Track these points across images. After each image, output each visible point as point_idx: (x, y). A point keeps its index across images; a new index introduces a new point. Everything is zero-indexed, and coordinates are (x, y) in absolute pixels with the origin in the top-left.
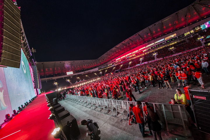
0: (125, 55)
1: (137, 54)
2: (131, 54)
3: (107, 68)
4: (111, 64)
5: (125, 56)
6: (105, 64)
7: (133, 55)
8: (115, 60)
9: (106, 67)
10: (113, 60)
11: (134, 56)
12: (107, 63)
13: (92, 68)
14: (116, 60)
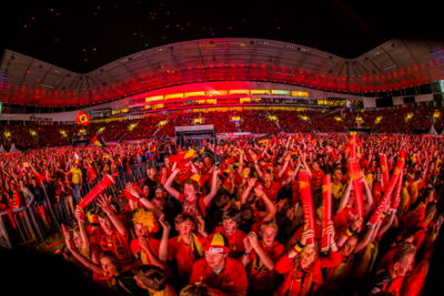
0: (184, 92)
1: (221, 101)
2: (202, 93)
3: (108, 120)
4: (125, 110)
5: (180, 95)
6: (106, 106)
7: (210, 101)
8: (143, 100)
9: (105, 117)
10: (136, 97)
11: (212, 105)
12: (112, 105)
13: (58, 110)
14: (148, 100)
